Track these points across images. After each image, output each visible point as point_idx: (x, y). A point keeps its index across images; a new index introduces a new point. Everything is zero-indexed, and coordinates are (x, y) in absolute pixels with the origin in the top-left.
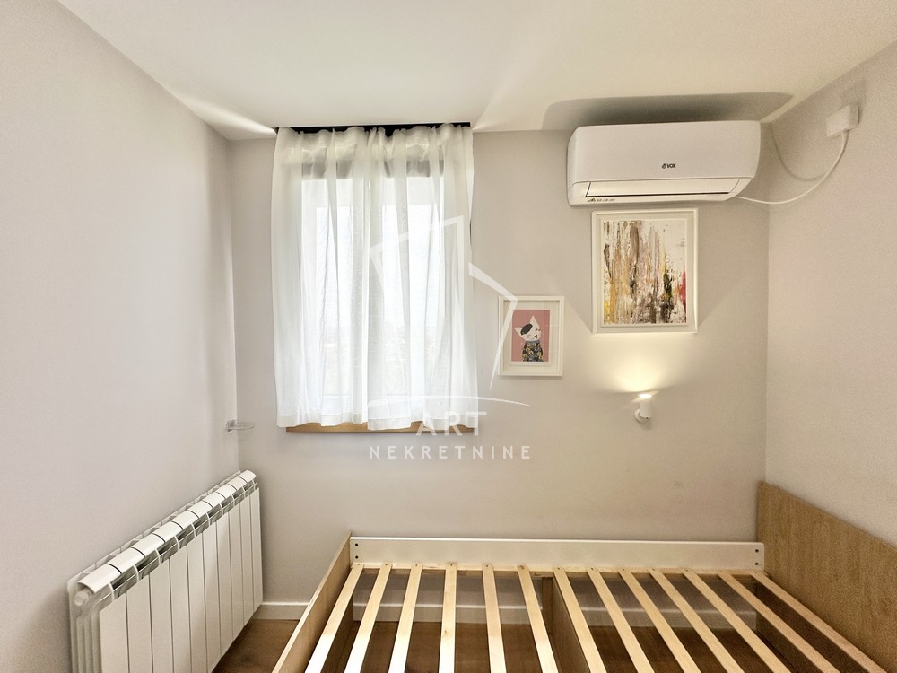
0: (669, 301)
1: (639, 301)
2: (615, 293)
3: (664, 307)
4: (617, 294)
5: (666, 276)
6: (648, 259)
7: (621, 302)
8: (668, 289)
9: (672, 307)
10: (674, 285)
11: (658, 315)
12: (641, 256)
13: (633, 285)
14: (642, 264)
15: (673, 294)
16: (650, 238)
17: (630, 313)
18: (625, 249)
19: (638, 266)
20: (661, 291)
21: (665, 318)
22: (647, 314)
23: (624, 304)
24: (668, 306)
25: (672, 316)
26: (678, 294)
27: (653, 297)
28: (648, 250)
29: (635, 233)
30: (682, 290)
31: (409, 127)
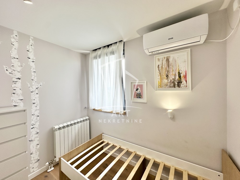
0: (180, 81)
1: (169, 81)
2: (161, 79)
3: (178, 83)
4: (162, 79)
5: (179, 72)
6: (172, 68)
7: (163, 82)
8: (180, 77)
9: (181, 82)
10: (182, 75)
11: (176, 85)
12: (170, 67)
13: (167, 76)
14: (170, 69)
15: (182, 78)
16: (173, 61)
17: (166, 85)
18: (164, 65)
19: (169, 70)
20: (177, 77)
21: (179, 86)
22: (172, 85)
23: (164, 82)
24: (180, 82)
25: (181, 85)
26: (183, 78)
27: (174, 80)
28: (172, 65)
29: (168, 60)
30: (185, 77)
31: (111, 44)
